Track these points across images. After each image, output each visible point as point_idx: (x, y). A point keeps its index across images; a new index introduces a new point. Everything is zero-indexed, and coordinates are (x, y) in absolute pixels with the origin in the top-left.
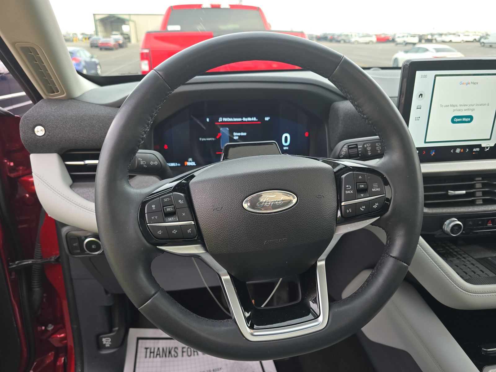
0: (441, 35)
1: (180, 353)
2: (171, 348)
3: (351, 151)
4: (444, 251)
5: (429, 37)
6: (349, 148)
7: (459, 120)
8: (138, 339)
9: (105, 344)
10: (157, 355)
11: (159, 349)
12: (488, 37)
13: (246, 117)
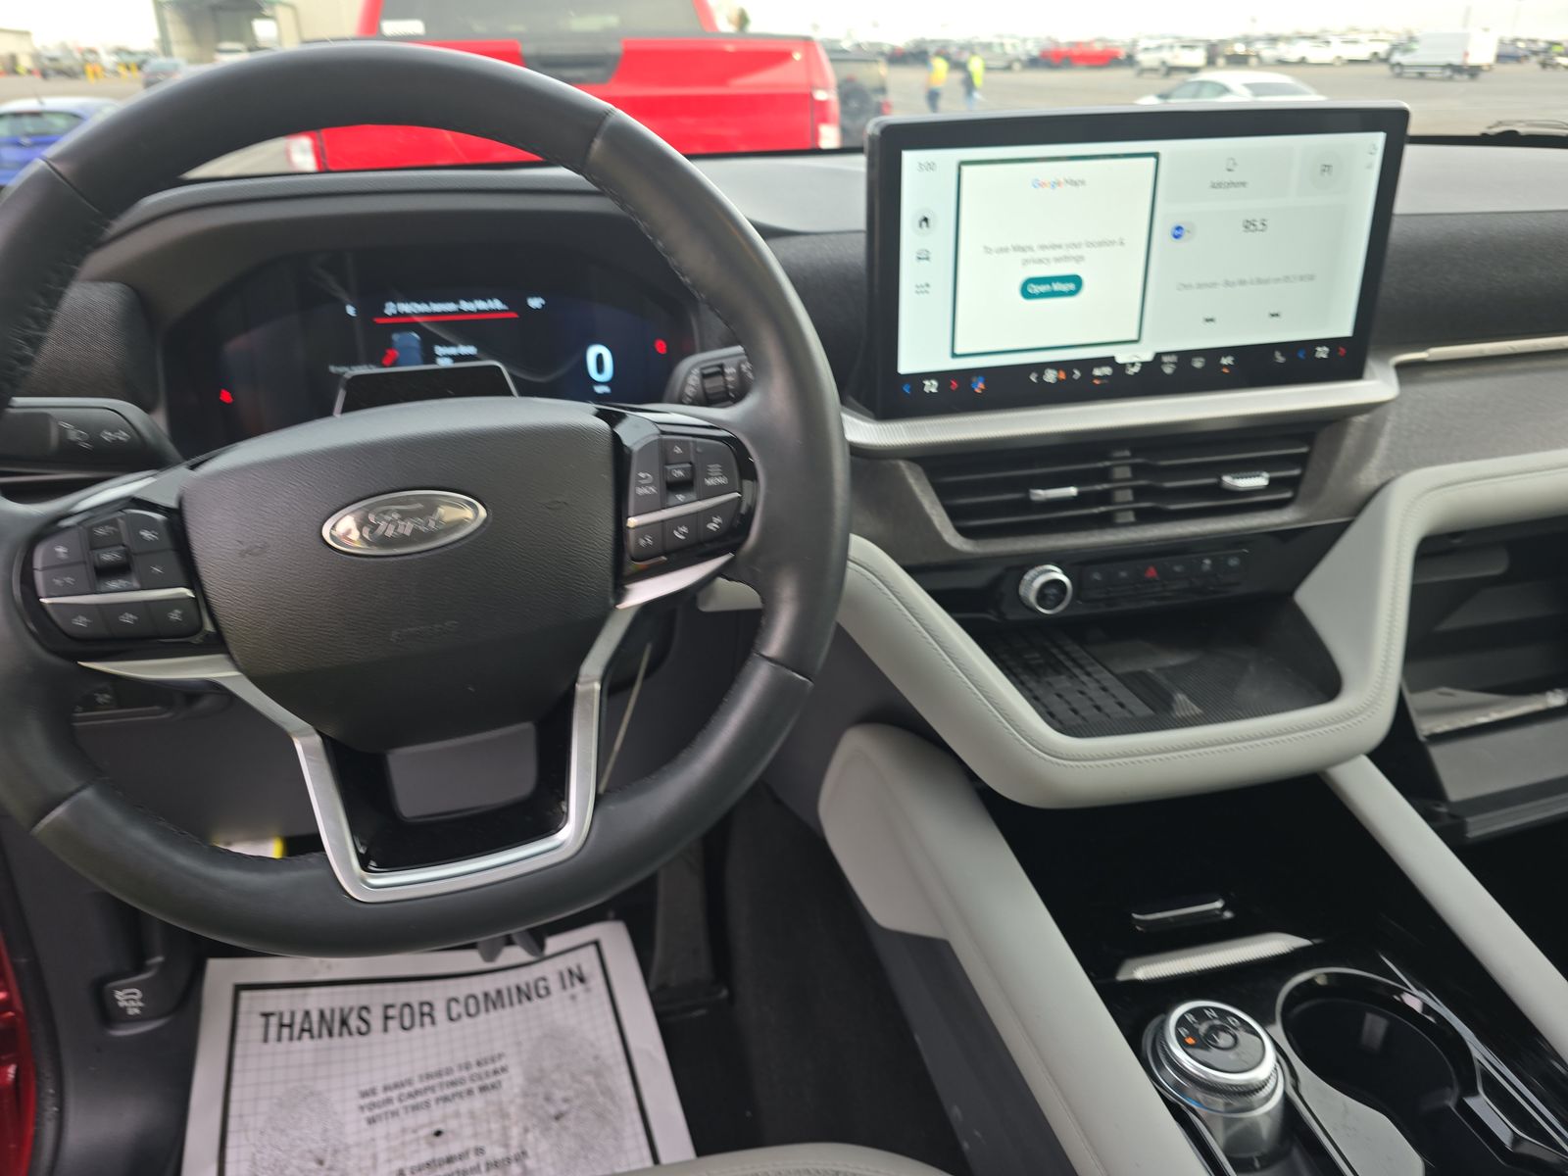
0: (1273, 40)
1: (376, 1021)
2: (346, 1011)
3: (709, 384)
4: (1041, 661)
5: (1240, 49)
6: (704, 376)
7: (1044, 288)
8: (239, 988)
9: (125, 1009)
10: (303, 1030)
11: (307, 1014)
12: (1415, 46)
13: (469, 299)
